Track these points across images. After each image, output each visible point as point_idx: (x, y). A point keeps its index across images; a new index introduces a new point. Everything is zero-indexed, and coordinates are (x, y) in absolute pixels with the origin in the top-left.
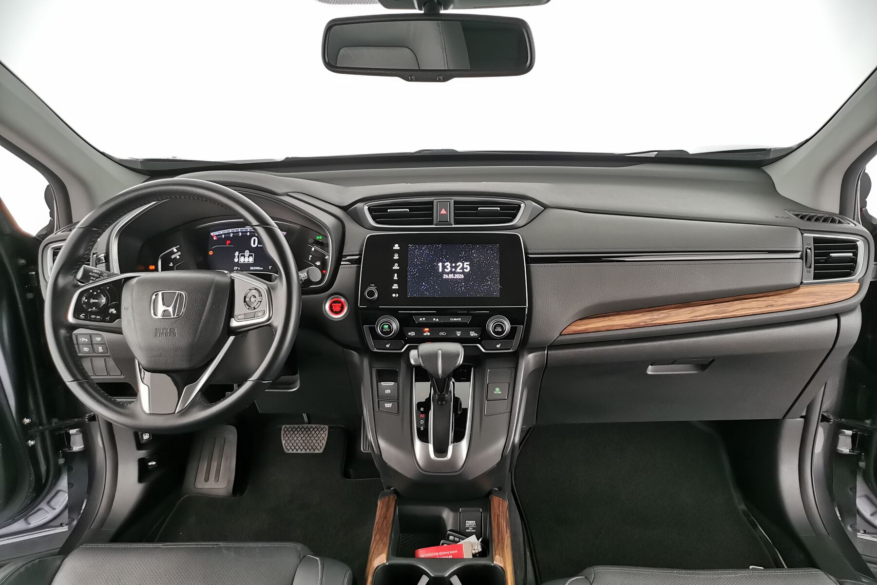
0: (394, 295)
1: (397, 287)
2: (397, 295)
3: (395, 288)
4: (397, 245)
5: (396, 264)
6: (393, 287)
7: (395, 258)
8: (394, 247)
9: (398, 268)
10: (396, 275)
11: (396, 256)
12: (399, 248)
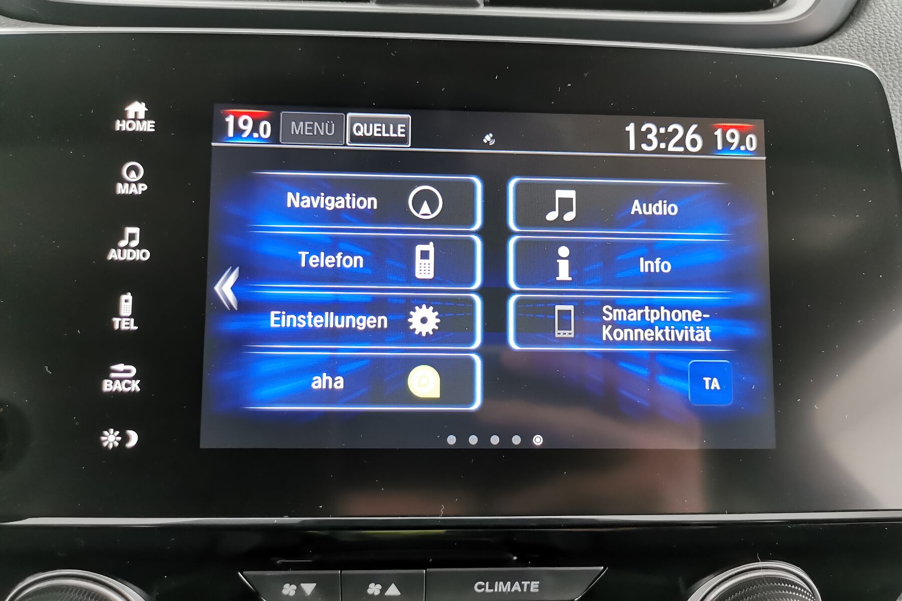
0: (110, 439)
1: (135, 386)
2: (134, 438)
3: (119, 387)
4: (137, 108)
5: (129, 230)
6: (107, 386)
7: (121, 189)
8: (123, 116)
9: (142, 255)
10: (126, 304)
11: (133, 176)
12: (148, 126)
